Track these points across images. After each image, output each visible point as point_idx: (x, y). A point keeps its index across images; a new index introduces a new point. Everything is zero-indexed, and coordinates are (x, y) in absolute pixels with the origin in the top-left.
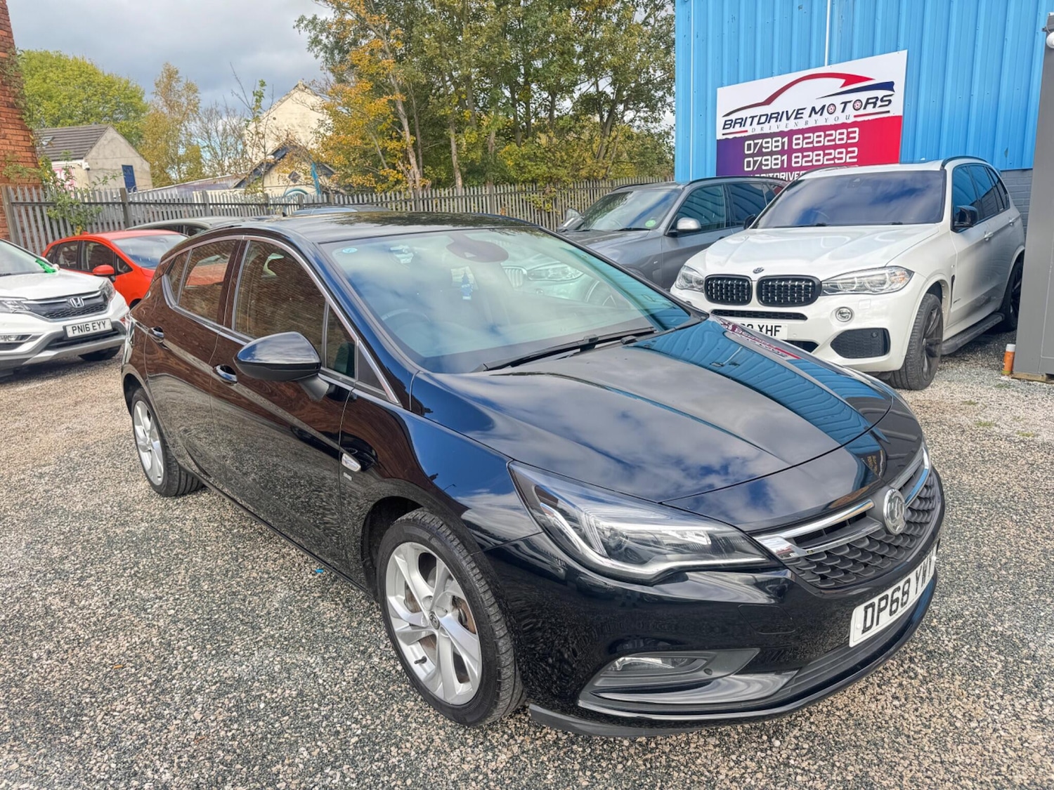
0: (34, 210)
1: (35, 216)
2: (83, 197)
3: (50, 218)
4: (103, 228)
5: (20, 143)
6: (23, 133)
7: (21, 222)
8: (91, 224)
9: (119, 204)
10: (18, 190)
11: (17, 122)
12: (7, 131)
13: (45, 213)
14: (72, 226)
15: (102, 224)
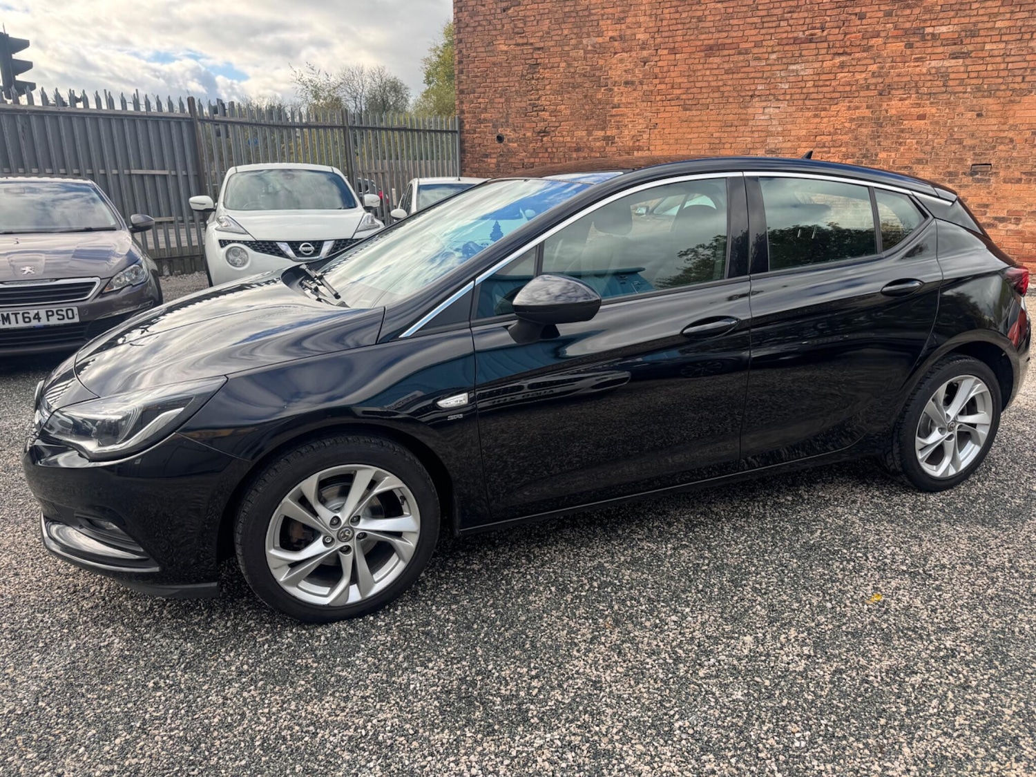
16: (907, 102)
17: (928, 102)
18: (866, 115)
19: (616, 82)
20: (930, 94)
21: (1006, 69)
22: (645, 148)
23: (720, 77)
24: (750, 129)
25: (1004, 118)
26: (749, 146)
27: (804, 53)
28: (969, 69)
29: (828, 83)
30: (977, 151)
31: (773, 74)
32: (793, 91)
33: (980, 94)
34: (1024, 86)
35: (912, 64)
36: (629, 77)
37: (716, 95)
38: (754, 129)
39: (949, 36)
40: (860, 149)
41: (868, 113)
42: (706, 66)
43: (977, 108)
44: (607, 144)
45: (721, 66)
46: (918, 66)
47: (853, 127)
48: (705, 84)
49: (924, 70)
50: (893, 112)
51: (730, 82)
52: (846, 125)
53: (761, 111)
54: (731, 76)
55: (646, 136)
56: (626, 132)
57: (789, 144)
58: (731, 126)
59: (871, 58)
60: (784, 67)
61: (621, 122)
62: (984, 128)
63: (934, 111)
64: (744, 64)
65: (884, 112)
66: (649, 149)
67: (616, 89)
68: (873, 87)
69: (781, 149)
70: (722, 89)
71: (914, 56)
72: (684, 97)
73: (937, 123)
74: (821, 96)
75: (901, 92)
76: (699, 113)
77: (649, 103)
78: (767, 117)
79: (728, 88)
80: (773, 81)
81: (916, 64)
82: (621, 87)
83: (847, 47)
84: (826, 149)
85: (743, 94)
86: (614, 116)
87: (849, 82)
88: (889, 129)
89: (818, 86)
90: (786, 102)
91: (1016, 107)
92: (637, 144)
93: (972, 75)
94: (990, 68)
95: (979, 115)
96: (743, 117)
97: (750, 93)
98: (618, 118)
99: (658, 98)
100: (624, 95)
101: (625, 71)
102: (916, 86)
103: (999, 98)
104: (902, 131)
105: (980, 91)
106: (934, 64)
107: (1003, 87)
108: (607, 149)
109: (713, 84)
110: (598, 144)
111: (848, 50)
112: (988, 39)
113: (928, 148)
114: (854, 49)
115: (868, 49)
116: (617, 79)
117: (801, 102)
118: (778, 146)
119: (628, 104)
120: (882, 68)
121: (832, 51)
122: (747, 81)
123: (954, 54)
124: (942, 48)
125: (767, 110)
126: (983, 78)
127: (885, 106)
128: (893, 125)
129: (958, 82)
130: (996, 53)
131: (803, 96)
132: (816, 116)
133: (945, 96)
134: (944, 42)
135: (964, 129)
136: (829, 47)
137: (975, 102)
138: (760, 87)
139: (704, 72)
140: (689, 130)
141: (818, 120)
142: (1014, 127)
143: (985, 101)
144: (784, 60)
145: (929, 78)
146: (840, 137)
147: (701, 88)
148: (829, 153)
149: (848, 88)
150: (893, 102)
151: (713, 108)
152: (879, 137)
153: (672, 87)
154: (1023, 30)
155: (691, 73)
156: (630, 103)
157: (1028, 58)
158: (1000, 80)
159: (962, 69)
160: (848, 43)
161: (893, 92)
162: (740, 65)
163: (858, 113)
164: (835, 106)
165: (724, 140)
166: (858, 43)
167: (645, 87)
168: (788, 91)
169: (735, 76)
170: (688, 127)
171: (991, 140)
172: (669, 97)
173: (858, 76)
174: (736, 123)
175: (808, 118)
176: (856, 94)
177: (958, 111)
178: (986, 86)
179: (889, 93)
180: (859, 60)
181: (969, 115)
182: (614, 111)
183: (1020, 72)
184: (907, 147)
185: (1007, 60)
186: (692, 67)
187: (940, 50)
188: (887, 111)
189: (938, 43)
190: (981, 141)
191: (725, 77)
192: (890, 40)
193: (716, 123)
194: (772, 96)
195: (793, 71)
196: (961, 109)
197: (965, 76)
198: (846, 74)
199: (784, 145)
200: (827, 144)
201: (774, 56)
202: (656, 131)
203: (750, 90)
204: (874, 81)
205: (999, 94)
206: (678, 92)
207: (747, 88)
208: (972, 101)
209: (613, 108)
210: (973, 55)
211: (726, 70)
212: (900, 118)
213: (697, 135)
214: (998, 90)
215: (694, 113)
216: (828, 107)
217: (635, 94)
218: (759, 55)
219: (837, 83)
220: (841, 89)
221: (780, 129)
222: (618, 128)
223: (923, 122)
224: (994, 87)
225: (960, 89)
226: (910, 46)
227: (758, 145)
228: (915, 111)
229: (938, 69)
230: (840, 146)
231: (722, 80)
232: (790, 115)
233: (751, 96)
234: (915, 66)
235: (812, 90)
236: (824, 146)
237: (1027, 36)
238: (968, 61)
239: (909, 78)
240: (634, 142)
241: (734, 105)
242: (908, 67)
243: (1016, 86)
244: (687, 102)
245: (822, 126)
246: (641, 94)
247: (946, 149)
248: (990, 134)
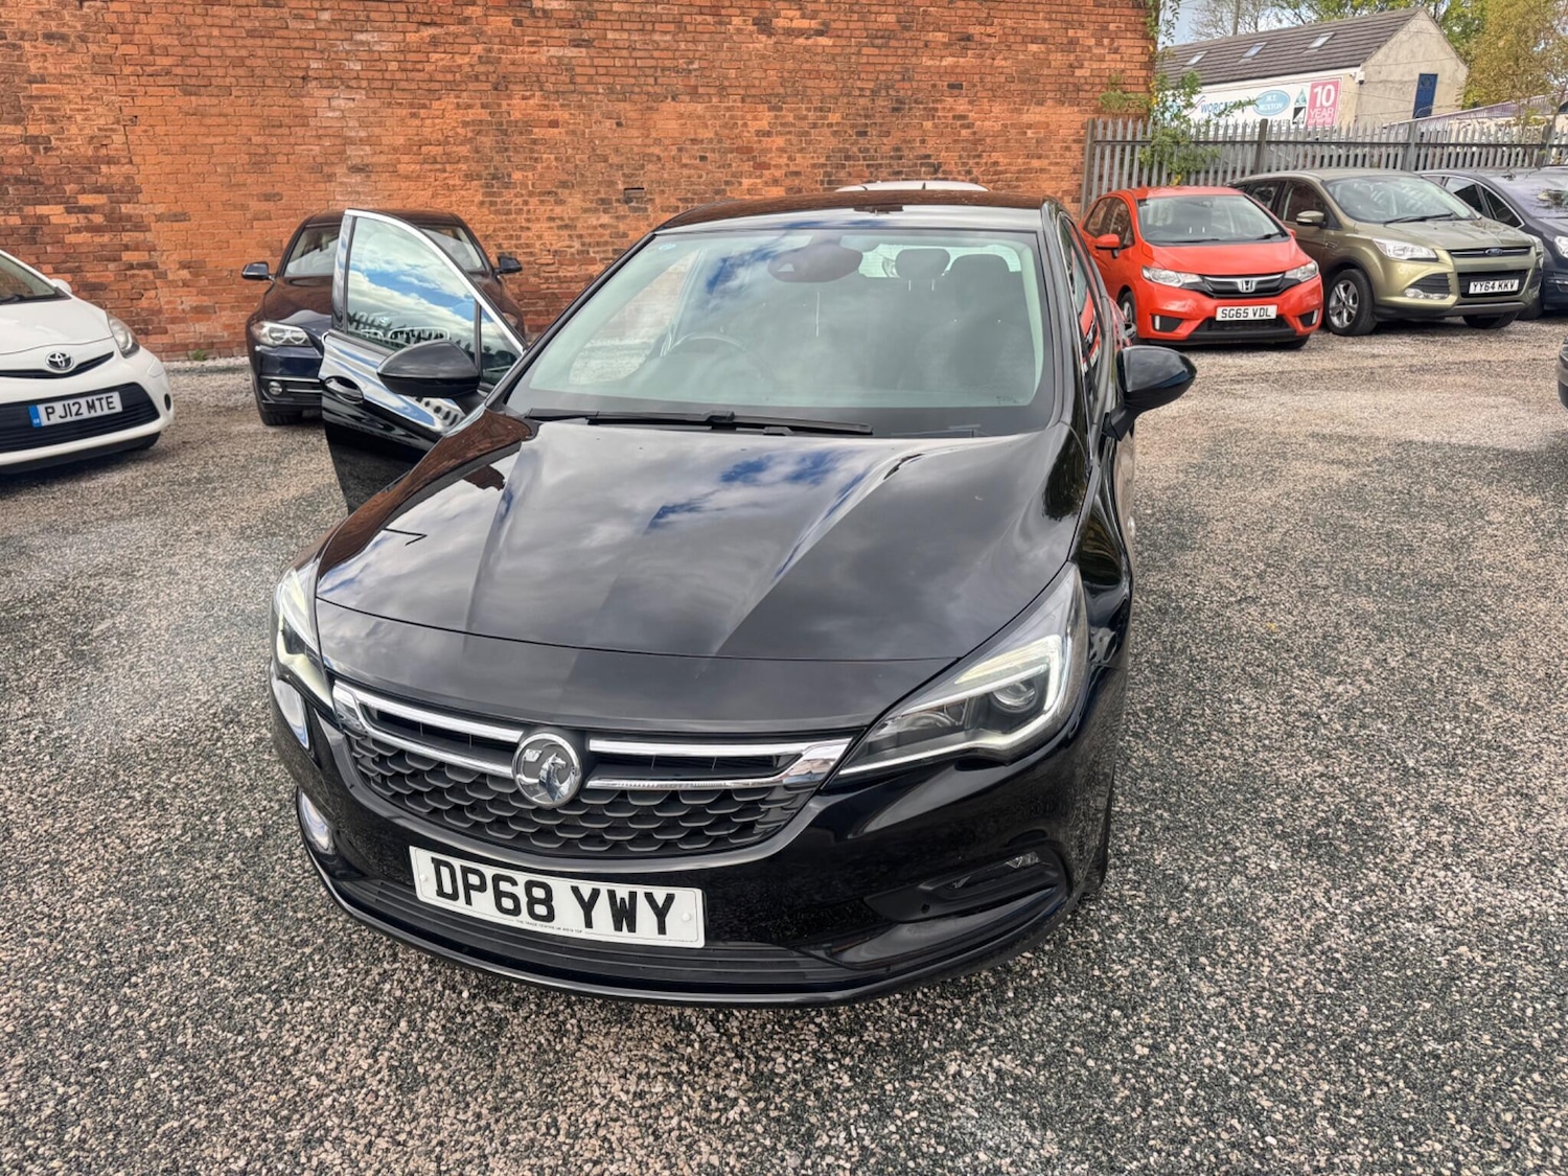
0: (1123, 150)
1: (1122, 160)
2: (1198, 131)
3: (1141, 163)
4: (1215, 179)
5: (1136, 58)
6: (1143, 43)
7: (1101, 166)
8: (1198, 172)
9: (1252, 143)
10: (1110, 125)
11: (1140, 27)
12: (1122, 42)
13: (1137, 156)
14: (1169, 175)
15: (1216, 172)
16: (531, 102)
17: (557, 103)
18: (483, 117)
19: (23, 33)
20: (557, 92)
21: (635, 66)
22: (123, 161)
23: (240, 42)
24: (314, 133)
25: (646, 131)
26: (319, 160)
27: (373, 15)
28: (596, 62)
29: (419, 66)
30: (626, 171)
31: (332, 46)
32: (370, 75)
33: (614, 97)
34: (658, 89)
35: (527, 49)
36: (53, 26)
37: (241, 72)
38: (320, 132)
39: (562, 15)
40: (486, 167)
41: (484, 115)
42: (209, 21)
43: (615, 116)
44: (36, 151)
45: (238, 24)
46: (534, 53)
47: (470, 135)
48: (214, 52)
49: (544, 60)
50: (516, 115)
51: (260, 53)
52: (459, 130)
53: (325, 103)
54: (259, 42)
55: (118, 139)
56: (74, 130)
57: (383, 159)
58: (281, 126)
59: (473, 35)
60: (348, 35)
61: (58, 109)
62: (628, 142)
63: (567, 116)
64: (277, 24)
65: (506, 115)
66: (131, 162)
67: (27, 45)
68: (482, 78)
69: (373, 165)
70: (248, 62)
71: (526, 39)
72: (179, 70)
73: (574, 132)
74: (413, 86)
75: (521, 87)
76: (215, 101)
77: (110, 78)
78: (337, 114)
79: (259, 62)
80: (333, 55)
81: (533, 49)
82: (37, 44)
83: (435, 14)
84: (438, 166)
85: (288, 74)
86: (38, 98)
87: (450, 67)
88: (518, 139)
89: (406, 70)
90: (364, 92)
91: (655, 116)
92: (103, 151)
93: (602, 71)
94: (618, 64)
95: (619, 124)
96: (298, 112)
97: (301, 74)
98: (47, 103)
99: (127, 70)
100: (50, 60)
101: (41, 13)
102: (538, 81)
103: (636, 103)
104: (534, 142)
105: (612, 93)
106: (553, 51)
107: (637, 90)
108: (37, 159)
109: (232, 52)
110: (12, 150)
111: (437, 19)
112: (608, 25)
113: (570, 166)
114: (446, 20)
115: (465, 21)
116: (25, 27)
117: (385, 93)
118: (366, 161)
119: (61, 78)
120: (490, 51)
121: (415, 18)
122: (291, 53)
123: (574, 40)
124: (557, 30)
125: (334, 103)
126: (614, 76)
127: (504, 103)
128: (521, 133)
129: (586, 78)
130: (620, 44)
131: (386, 84)
132: (414, 115)
133: (576, 97)
134: (560, 24)
135: (606, 142)
136: (409, 12)
137: (610, 108)
138: (314, 65)
139: (208, 30)
140: (203, 130)
141: (417, 122)
142: (657, 141)
143: (622, 105)
144: (344, 24)
145: (551, 70)
146: (455, 149)
147: (209, 57)
148: (445, 171)
149: (450, 77)
150: (514, 102)
151: (240, 93)
152: (506, 150)
153: (152, 53)
154: (643, 17)
155: (182, 30)
156: (70, 76)
157: (656, 54)
158: (632, 81)
159: (588, 62)
160: (435, 9)
161: (511, 86)
162: (271, 24)
163: (471, 115)
164: (438, 102)
165: (273, 150)
166: (449, 10)
167: (93, 48)
168: (362, 74)
169: (267, 41)
170: (201, 125)
171: (637, 158)
172: (149, 70)
173: (459, 60)
174: (286, 121)
175: (402, 119)
176: (463, 87)
177: (594, 119)
178: (618, 87)
179: (507, 88)
180: (457, 36)
181: (608, 123)
182: (35, 89)
183: (651, 71)
184: (545, 164)
185: (635, 54)
186: (181, 19)
187: (556, 32)
188: (509, 113)
189: (552, 23)
190: (628, 159)
191: (249, 42)
192: (491, 12)
193: (251, 120)
194: (336, 79)
195: (362, 43)
196: (597, 115)
197: (592, 71)
198: (443, 55)
199: (375, 159)
200: (439, 159)
201: (326, 16)
202: (139, 129)
203: (299, 68)
204: (481, 69)
205: (635, 97)
206: (167, 61)
207: (293, 64)
208: (607, 106)
209: (30, 82)
210: (595, 43)
211: (248, 32)
212: (527, 126)
213: (221, 139)
214: (632, 92)
215: (206, 100)
216: (428, 102)
217: (76, 59)
218: (301, 12)
219: (433, 67)
220: (439, 76)
221: (363, 134)
222: (53, 122)
223: (556, 130)
224: (628, 89)
225: (590, 88)
226: (518, 23)
227: (333, 158)
228: (545, 115)
229: (559, 58)
230: (458, 162)
231: (245, 47)
232: (375, 112)
233: (303, 78)
234: (530, 53)
235: (398, 76)
236: (435, 162)
237: (649, 27)
238: (593, 52)
239: (526, 69)
240: (96, 149)
241: (276, 91)
242: (523, 52)
243: (650, 89)
244: (188, 80)
245: (427, 131)
246: (87, 59)
247: (592, 169)
248: (636, 149)
